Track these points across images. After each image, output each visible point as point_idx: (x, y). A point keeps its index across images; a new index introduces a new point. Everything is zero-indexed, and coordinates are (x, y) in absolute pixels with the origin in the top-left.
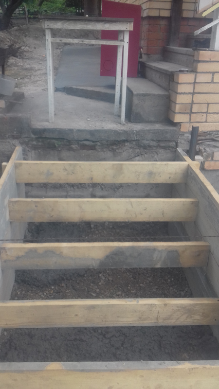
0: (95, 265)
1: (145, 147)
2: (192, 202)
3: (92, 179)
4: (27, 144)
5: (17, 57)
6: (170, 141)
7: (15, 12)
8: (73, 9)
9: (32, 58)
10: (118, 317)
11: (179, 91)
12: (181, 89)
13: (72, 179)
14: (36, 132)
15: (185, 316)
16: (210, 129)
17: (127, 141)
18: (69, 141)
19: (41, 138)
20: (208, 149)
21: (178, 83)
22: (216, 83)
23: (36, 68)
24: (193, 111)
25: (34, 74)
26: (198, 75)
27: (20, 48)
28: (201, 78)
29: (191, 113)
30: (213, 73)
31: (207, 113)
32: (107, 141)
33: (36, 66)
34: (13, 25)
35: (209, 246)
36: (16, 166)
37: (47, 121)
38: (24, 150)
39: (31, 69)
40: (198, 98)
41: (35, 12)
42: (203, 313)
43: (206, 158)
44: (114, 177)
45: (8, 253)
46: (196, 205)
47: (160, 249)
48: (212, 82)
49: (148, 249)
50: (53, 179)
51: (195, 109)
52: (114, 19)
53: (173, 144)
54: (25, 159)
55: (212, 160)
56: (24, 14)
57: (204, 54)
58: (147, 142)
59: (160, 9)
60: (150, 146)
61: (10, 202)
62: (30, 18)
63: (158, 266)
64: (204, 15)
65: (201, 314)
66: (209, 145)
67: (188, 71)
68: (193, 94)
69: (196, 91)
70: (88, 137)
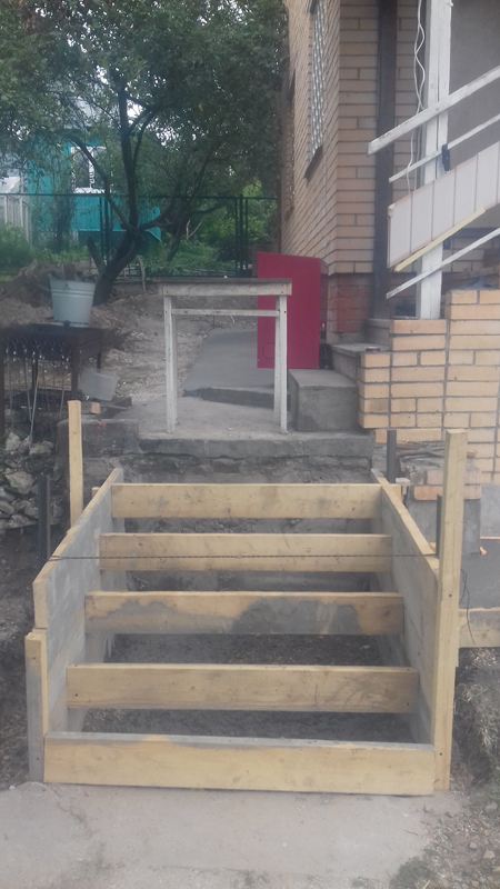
0: (226, 627)
1: (318, 467)
2: (383, 538)
3: (229, 511)
4: (131, 464)
5: (123, 350)
6: (359, 457)
7: (121, 273)
8: (231, 264)
9: (150, 352)
10: (256, 693)
11: (367, 380)
12: (369, 376)
13: (198, 511)
14: (145, 444)
15: (358, 695)
16: (424, 439)
17: (289, 458)
18: (196, 459)
19: (154, 454)
20: (418, 468)
21: (365, 368)
22: (425, 366)
23: (156, 367)
24: (393, 410)
25: (152, 375)
26: (395, 355)
27: (128, 334)
28: (399, 360)
29: (390, 413)
30: (419, 352)
31: (415, 412)
32: (257, 458)
33: (156, 364)
34: (117, 296)
35: (402, 599)
36: (113, 491)
37: (165, 431)
38: (126, 474)
39: (147, 368)
40: (397, 390)
41: (159, 271)
42: (387, 691)
43: (416, 480)
44: (263, 508)
45: (97, 605)
46: (388, 543)
47: (326, 602)
48: (419, 364)
49: (306, 601)
50: (169, 512)
51: (396, 406)
52: (263, 280)
53: (364, 462)
54: (126, 481)
55: (425, 483)
56: (140, 275)
57: (403, 324)
58: (322, 459)
59: (354, 262)
60: (326, 466)
61: (102, 537)
62: (148, 283)
63: (325, 631)
64: (398, 269)
65: (383, 692)
66: (422, 462)
67: (379, 350)
68: (390, 383)
69: (394, 379)
70: (227, 452)
